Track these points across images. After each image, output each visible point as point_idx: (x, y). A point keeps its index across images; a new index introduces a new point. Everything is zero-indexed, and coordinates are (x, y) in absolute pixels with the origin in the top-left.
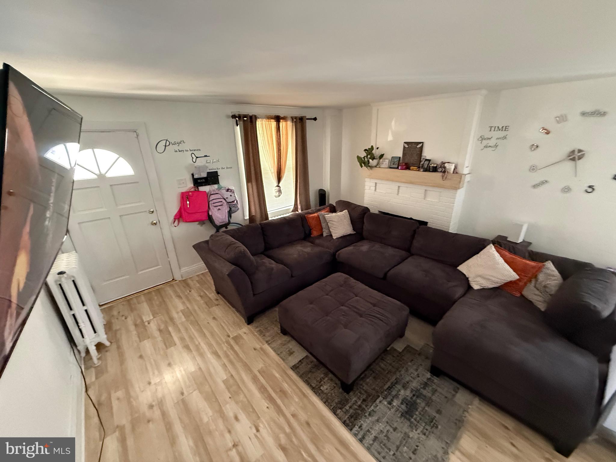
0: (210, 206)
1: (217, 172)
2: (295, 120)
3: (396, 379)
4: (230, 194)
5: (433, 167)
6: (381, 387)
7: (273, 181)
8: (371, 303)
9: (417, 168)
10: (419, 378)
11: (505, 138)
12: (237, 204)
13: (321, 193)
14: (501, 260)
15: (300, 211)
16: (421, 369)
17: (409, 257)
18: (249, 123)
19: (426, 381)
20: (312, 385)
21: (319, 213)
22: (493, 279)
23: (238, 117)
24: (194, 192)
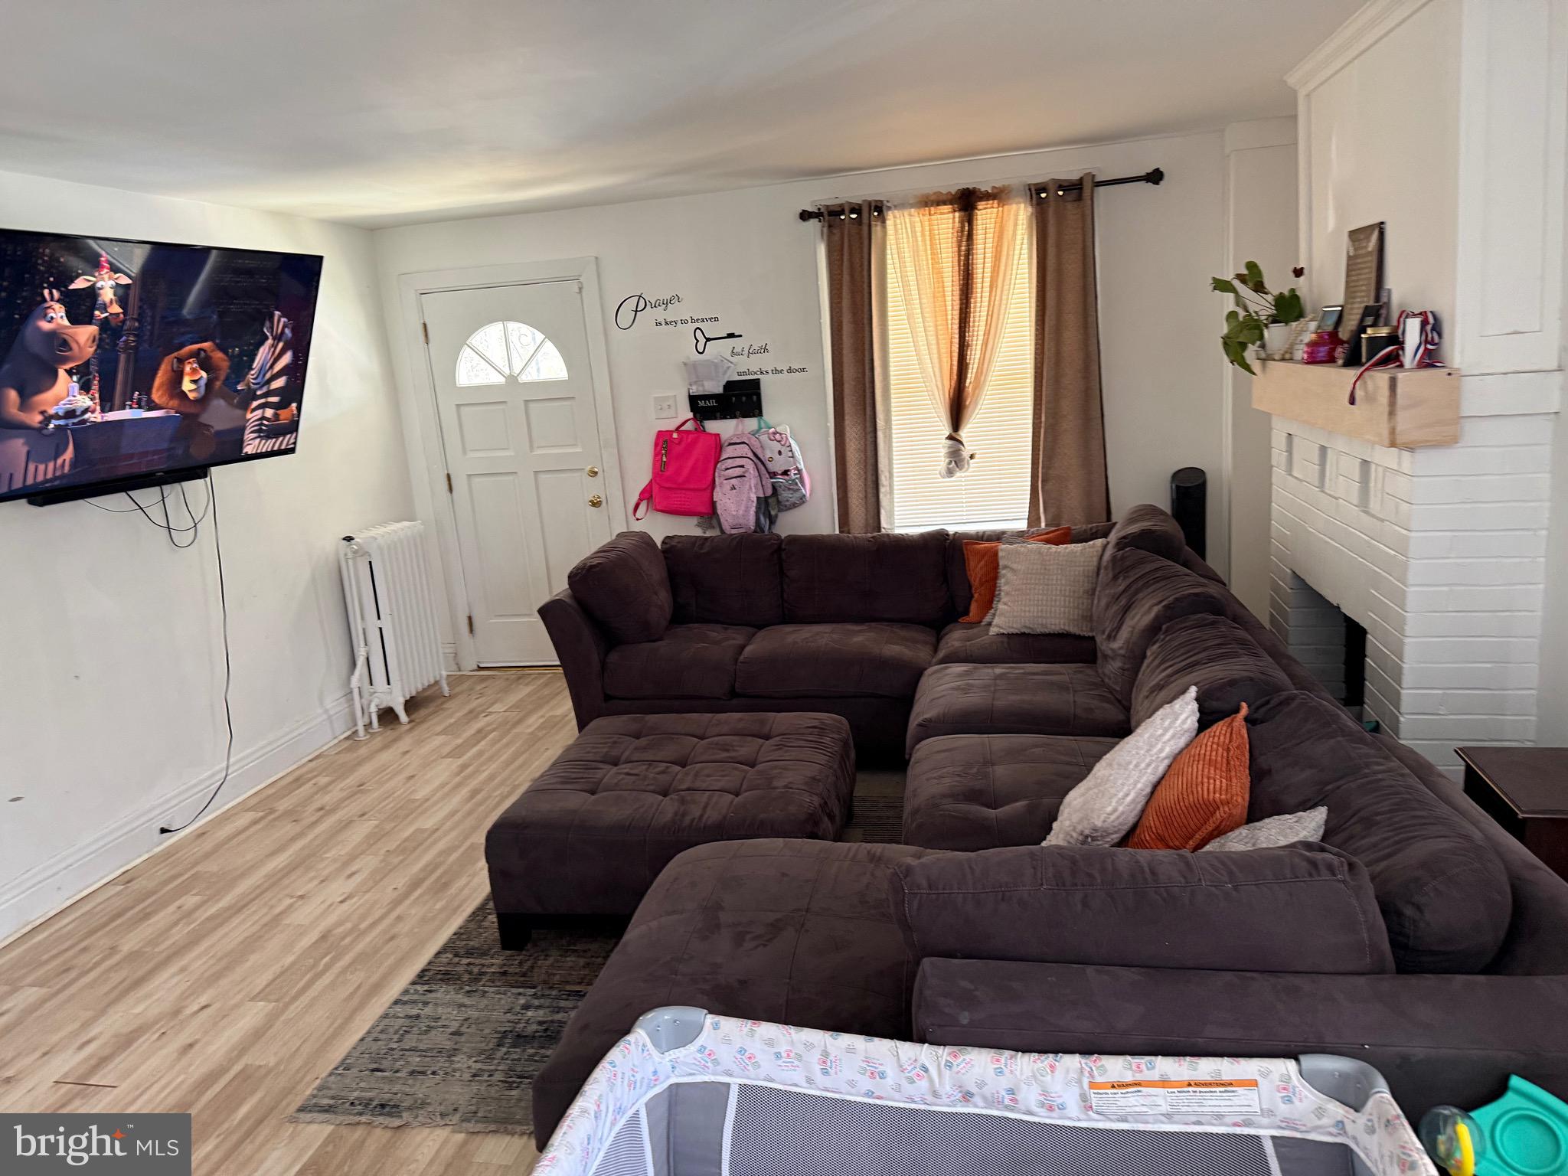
0: (717, 475)
1: (756, 384)
2: (1044, 195)
4: (778, 446)
5: (1372, 340)
12: (799, 482)
23: (817, 215)
24: (687, 432)
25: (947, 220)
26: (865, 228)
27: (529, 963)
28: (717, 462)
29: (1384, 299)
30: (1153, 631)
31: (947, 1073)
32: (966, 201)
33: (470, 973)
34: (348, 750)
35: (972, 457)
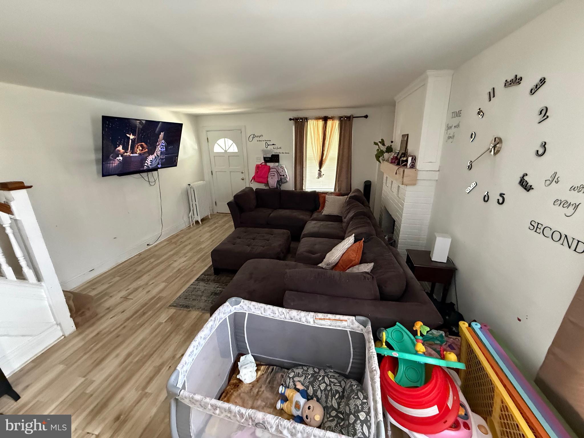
0: (269, 175)
1: (278, 155)
2: (342, 119)
4: (282, 170)
5: (403, 160)
11: (458, 125)
12: (286, 177)
13: (366, 184)
23: (293, 119)
24: (263, 165)
25: (321, 123)
26: (303, 123)
27: (219, 278)
28: (269, 172)
29: (407, 151)
30: (352, 218)
31: (288, 314)
32: (325, 119)
33: (207, 279)
34: (189, 229)
35: (323, 175)
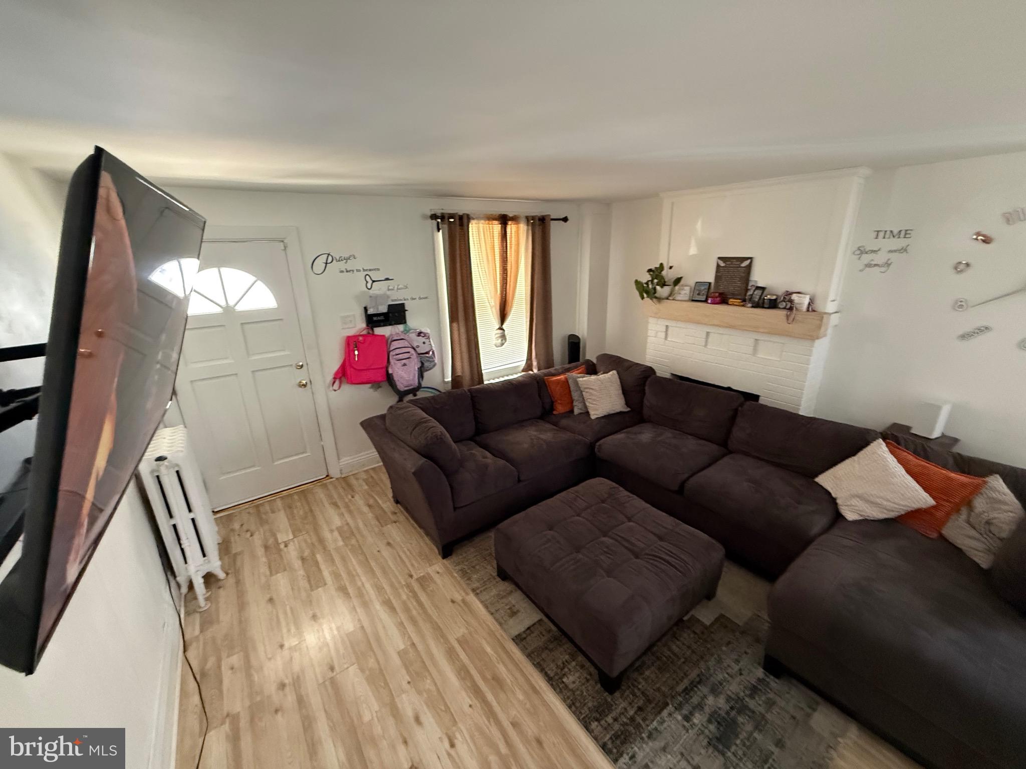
0: (391, 358)
1: (403, 305)
2: (532, 221)
3: (698, 675)
4: (423, 340)
5: (770, 300)
6: (672, 688)
7: (494, 320)
8: (655, 534)
9: (740, 301)
10: (742, 677)
11: (904, 250)
12: (433, 356)
13: (572, 342)
14: (900, 470)
15: (535, 371)
16: (745, 662)
17: (723, 456)
18: (458, 227)
19: (755, 684)
20: (549, 672)
21: (568, 374)
22: (885, 503)
23: (440, 218)
24: (362, 335)
25: (497, 227)
28: (389, 351)
